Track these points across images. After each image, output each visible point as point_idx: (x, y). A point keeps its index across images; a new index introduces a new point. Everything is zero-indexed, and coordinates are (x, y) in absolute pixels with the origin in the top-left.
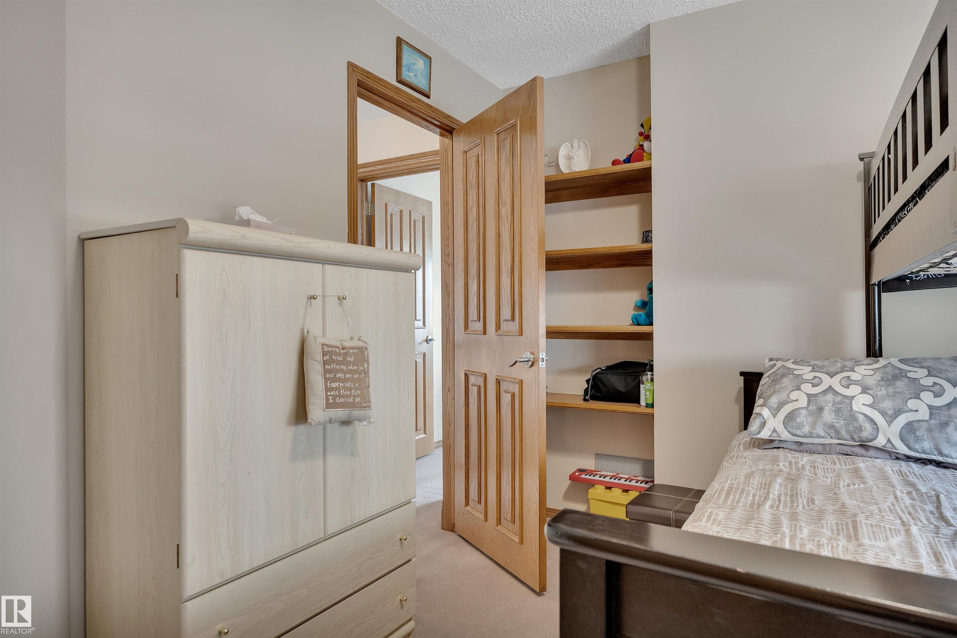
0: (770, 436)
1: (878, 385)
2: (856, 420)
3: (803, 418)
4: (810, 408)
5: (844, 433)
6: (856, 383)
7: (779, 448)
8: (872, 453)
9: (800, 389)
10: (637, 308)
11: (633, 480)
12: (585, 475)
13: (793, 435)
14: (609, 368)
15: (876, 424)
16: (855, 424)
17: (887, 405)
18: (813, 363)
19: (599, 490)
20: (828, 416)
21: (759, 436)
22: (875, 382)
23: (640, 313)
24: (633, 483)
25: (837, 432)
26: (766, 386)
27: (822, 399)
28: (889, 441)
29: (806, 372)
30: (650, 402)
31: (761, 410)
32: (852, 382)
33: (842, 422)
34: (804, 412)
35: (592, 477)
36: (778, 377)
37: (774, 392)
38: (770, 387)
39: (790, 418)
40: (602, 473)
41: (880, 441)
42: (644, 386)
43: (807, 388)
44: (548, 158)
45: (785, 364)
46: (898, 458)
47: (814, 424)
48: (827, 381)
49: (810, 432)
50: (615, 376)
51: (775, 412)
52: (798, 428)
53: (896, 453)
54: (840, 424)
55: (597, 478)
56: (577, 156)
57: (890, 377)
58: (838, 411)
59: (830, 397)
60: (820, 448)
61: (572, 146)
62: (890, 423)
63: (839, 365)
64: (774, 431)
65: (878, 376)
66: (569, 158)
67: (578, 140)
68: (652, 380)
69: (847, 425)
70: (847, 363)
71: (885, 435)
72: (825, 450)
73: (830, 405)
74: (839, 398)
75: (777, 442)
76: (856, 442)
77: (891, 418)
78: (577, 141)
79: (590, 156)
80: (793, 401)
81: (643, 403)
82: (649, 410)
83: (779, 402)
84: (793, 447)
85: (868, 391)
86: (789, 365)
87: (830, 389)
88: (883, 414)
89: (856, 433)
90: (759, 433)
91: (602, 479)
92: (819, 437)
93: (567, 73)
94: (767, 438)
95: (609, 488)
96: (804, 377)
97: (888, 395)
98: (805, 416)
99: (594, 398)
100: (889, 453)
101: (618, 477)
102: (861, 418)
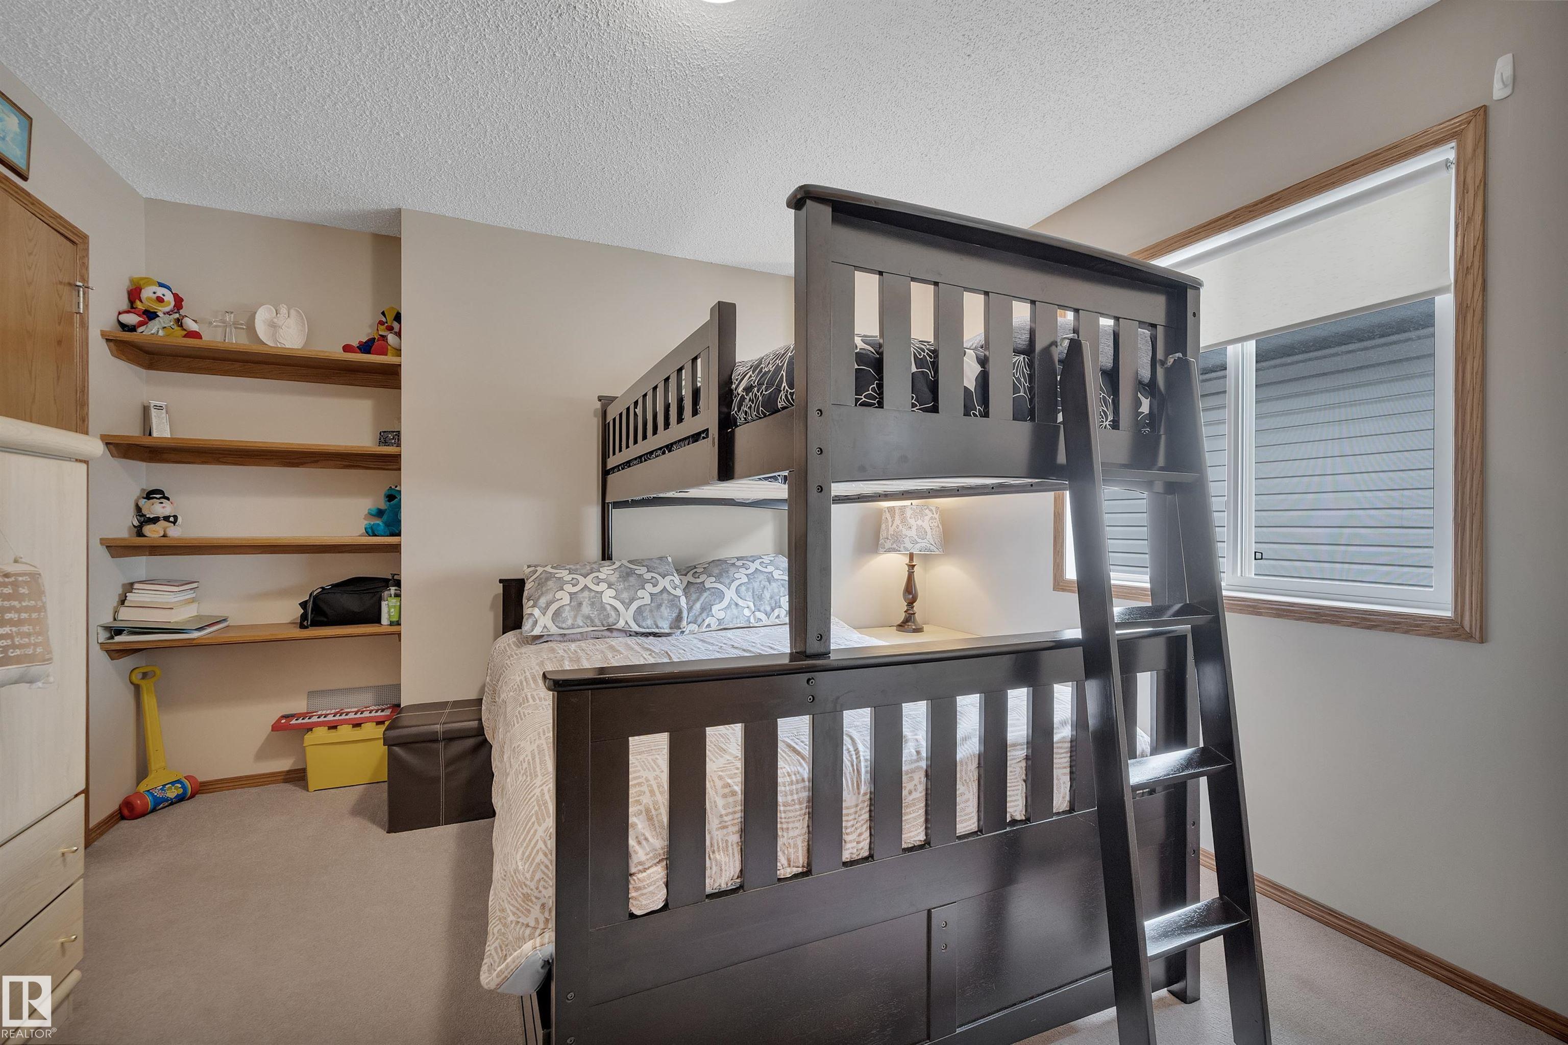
0: (542, 632)
1: (618, 581)
2: (605, 609)
3: (567, 613)
4: (572, 604)
5: (597, 621)
6: (603, 581)
7: (548, 641)
8: (615, 634)
9: (563, 590)
10: (371, 515)
11: (364, 711)
12: (296, 720)
13: (560, 628)
14: (335, 586)
15: (618, 611)
16: (605, 613)
17: (625, 596)
18: (568, 567)
19: (321, 733)
20: (586, 609)
21: (532, 634)
22: (616, 579)
23: (378, 522)
24: (366, 714)
25: (592, 621)
26: (533, 590)
27: (580, 596)
28: (627, 623)
29: (564, 574)
30: (395, 619)
31: (532, 610)
32: (600, 580)
33: (596, 613)
34: (567, 608)
35: (306, 720)
36: (543, 580)
37: (542, 594)
38: (537, 590)
39: (557, 614)
40: (319, 713)
41: (621, 624)
42: (386, 602)
43: (569, 588)
44: (234, 317)
45: (545, 569)
46: (630, 635)
47: (575, 617)
48: (583, 582)
49: (572, 624)
50: (345, 595)
51: (544, 612)
52: (564, 622)
53: (630, 631)
54: (594, 614)
55: (315, 719)
56: (286, 326)
57: (624, 574)
58: (592, 604)
59: (586, 593)
60: (579, 636)
61: (276, 311)
62: (627, 609)
63: (588, 568)
64: (545, 627)
65: (617, 575)
66: (273, 326)
67: (287, 305)
68: (398, 595)
69: (599, 615)
70: (594, 566)
71: (624, 619)
72: (583, 637)
73: (587, 600)
74: (593, 594)
75: (545, 636)
76: (604, 627)
77: (627, 606)
78: (285, 306)
79: (307, 331)
80: (558, 600)
81: (385, 620)
82: (394, 629)
83: (547, 602)
84: (558, 639)
85: (612, 586)
86: (549, 569)
87: (586, 587)
88: (623, 603)
89: (605, 620)
90: (532, 631)
91: (322, 719)
92: (579, 627)
93: (269, 216)
94: (539, 634)
95: (333, 727)
96: (564, 579)
97: (625, 588)
98: (569, 612)
99: (315, 624)
100: (625, 632)
101: (343, 713)
102: (608, 607)
